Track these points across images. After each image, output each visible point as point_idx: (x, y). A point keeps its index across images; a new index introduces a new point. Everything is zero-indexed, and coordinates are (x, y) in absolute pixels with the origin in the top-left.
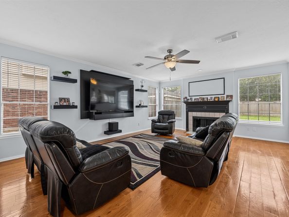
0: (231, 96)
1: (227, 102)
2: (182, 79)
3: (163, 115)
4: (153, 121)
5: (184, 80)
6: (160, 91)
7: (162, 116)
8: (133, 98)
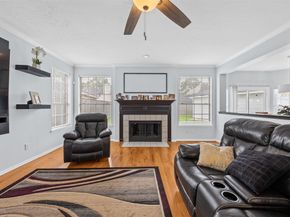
0: (174, 96)
1: (169, 103)
2: (113, 66)
3: (86, 121)
4: (67, 137)
5: (117, 68)
6: (74, 80)
7: (83, 124)
8: (7, 89)
